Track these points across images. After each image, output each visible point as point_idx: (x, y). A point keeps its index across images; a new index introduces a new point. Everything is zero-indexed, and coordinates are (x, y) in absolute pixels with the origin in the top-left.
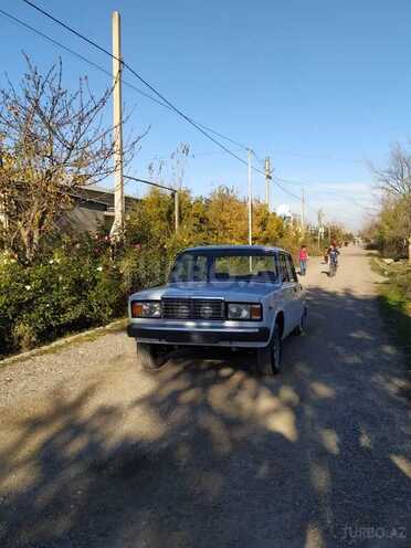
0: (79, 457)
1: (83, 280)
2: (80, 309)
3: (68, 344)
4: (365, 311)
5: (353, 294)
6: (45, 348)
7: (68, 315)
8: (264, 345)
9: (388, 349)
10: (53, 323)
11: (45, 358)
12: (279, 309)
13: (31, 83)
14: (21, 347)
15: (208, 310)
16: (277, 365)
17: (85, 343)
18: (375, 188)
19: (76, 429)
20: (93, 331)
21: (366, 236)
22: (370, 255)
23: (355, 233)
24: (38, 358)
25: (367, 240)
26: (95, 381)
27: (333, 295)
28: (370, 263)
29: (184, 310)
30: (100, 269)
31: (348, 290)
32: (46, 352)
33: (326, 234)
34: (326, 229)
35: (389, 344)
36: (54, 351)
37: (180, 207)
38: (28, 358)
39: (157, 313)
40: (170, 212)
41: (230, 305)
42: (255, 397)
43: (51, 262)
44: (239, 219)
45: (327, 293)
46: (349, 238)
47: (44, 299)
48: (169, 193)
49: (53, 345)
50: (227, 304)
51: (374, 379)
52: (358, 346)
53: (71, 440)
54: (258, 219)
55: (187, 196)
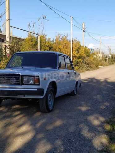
8: (42, 97)
54: (75, 48)
55: (44, 38)
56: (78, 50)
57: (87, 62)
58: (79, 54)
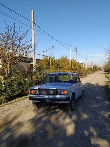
0: (7, 140)
1: (21, 83)
2: (20, 91)
3: (16, 101)
4: (101, 90)
5: (99, 85)
6: (9, 103)
7: (16, 93)
8: (68, 102)
9: (107, 102)
10: (12, 95)
11: (8, 106)
12: (73, 91)
13: (7, 29)
14: (2, 103)
15: (52, 92)
16: (73, 108)
17: (20, 101)
18: (106, 55)
19: (8, 130)
20: (24, 97)
21: (105, 68)
22: (105, 73)
23: (102, 67)
24: (6, 106)
25: (105, 69)
26: (20, 113)
27: (93, 85)
28: (105, 76)
29: (45, 92)
30: (27, 79)
31: (98, 84)
32: (9, 104)
33: (93, 68)
34: (93, 66)
35: (107, 100)
36: (11, 104)
37: (52, 62)
38: (3, 106)
39: (37, 93)
40: (49, 63)
41: (58, 90)
42: (65, 118)
43: (11, 78)
44: (68, 64)
45: (91, 85)
46: (100, 69)
47: (9, 89)
48: (49, 58)
49: (12, 102)
50: (57, 90)
51: (101, 112)
52: (98, 101)
53: (5, 134)
54: (73, 64)
55: (53, 59)
56: (75, 66)
57: (80, 73)
58: (75, 68)
